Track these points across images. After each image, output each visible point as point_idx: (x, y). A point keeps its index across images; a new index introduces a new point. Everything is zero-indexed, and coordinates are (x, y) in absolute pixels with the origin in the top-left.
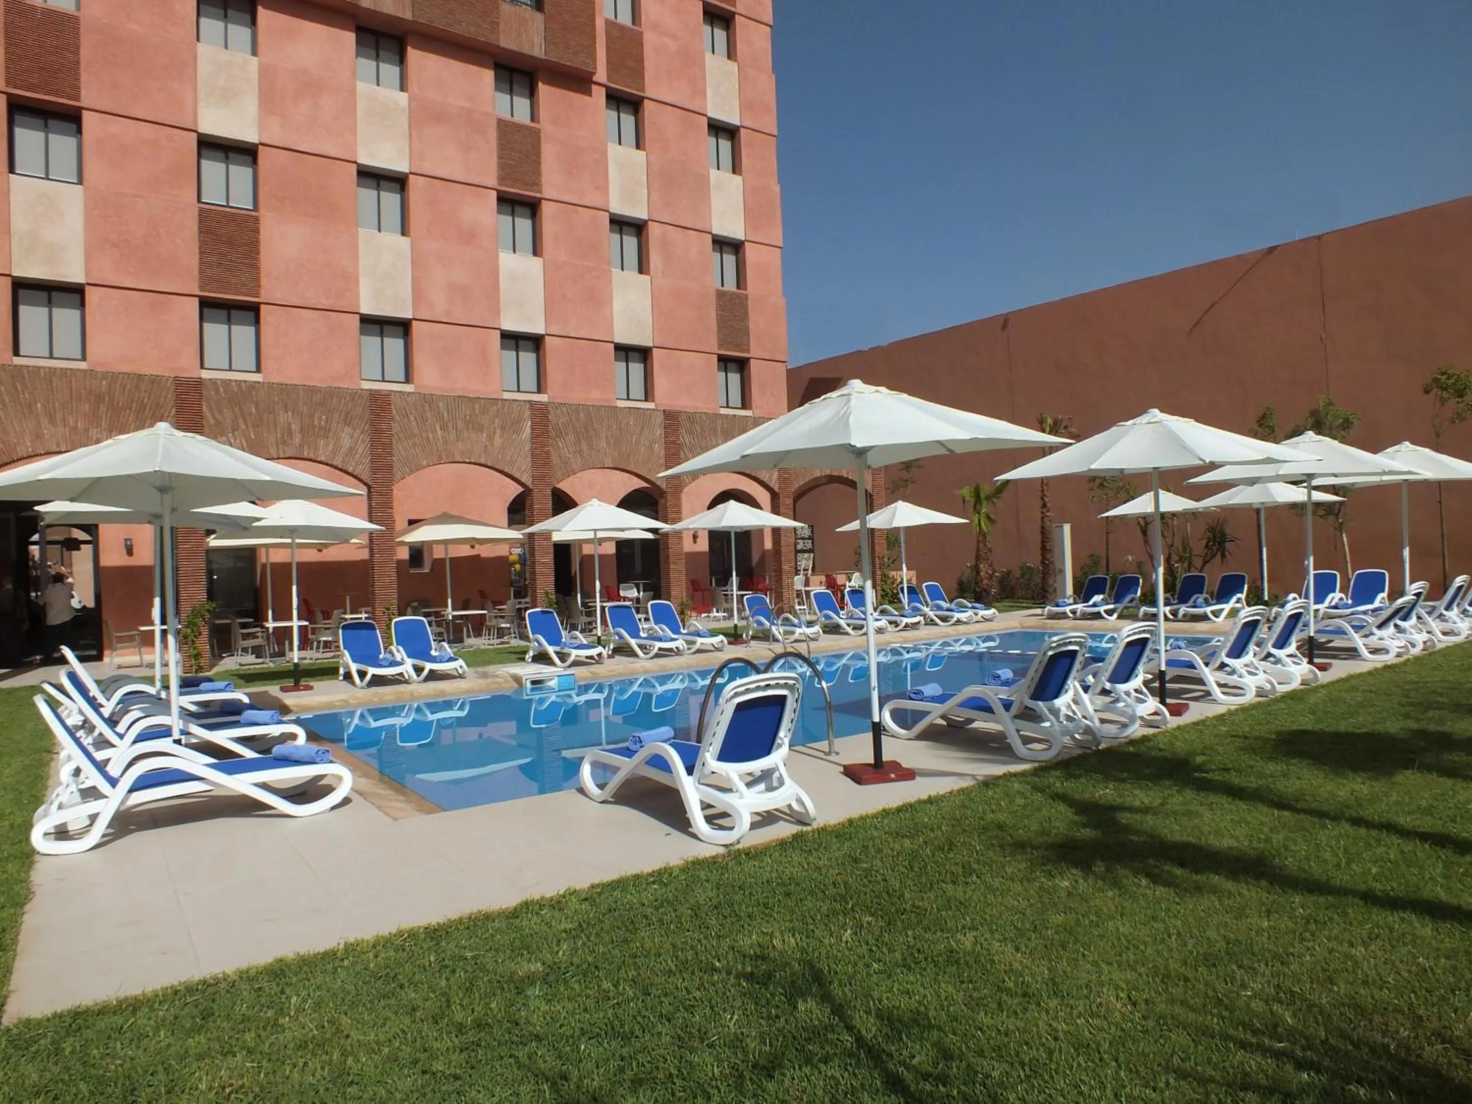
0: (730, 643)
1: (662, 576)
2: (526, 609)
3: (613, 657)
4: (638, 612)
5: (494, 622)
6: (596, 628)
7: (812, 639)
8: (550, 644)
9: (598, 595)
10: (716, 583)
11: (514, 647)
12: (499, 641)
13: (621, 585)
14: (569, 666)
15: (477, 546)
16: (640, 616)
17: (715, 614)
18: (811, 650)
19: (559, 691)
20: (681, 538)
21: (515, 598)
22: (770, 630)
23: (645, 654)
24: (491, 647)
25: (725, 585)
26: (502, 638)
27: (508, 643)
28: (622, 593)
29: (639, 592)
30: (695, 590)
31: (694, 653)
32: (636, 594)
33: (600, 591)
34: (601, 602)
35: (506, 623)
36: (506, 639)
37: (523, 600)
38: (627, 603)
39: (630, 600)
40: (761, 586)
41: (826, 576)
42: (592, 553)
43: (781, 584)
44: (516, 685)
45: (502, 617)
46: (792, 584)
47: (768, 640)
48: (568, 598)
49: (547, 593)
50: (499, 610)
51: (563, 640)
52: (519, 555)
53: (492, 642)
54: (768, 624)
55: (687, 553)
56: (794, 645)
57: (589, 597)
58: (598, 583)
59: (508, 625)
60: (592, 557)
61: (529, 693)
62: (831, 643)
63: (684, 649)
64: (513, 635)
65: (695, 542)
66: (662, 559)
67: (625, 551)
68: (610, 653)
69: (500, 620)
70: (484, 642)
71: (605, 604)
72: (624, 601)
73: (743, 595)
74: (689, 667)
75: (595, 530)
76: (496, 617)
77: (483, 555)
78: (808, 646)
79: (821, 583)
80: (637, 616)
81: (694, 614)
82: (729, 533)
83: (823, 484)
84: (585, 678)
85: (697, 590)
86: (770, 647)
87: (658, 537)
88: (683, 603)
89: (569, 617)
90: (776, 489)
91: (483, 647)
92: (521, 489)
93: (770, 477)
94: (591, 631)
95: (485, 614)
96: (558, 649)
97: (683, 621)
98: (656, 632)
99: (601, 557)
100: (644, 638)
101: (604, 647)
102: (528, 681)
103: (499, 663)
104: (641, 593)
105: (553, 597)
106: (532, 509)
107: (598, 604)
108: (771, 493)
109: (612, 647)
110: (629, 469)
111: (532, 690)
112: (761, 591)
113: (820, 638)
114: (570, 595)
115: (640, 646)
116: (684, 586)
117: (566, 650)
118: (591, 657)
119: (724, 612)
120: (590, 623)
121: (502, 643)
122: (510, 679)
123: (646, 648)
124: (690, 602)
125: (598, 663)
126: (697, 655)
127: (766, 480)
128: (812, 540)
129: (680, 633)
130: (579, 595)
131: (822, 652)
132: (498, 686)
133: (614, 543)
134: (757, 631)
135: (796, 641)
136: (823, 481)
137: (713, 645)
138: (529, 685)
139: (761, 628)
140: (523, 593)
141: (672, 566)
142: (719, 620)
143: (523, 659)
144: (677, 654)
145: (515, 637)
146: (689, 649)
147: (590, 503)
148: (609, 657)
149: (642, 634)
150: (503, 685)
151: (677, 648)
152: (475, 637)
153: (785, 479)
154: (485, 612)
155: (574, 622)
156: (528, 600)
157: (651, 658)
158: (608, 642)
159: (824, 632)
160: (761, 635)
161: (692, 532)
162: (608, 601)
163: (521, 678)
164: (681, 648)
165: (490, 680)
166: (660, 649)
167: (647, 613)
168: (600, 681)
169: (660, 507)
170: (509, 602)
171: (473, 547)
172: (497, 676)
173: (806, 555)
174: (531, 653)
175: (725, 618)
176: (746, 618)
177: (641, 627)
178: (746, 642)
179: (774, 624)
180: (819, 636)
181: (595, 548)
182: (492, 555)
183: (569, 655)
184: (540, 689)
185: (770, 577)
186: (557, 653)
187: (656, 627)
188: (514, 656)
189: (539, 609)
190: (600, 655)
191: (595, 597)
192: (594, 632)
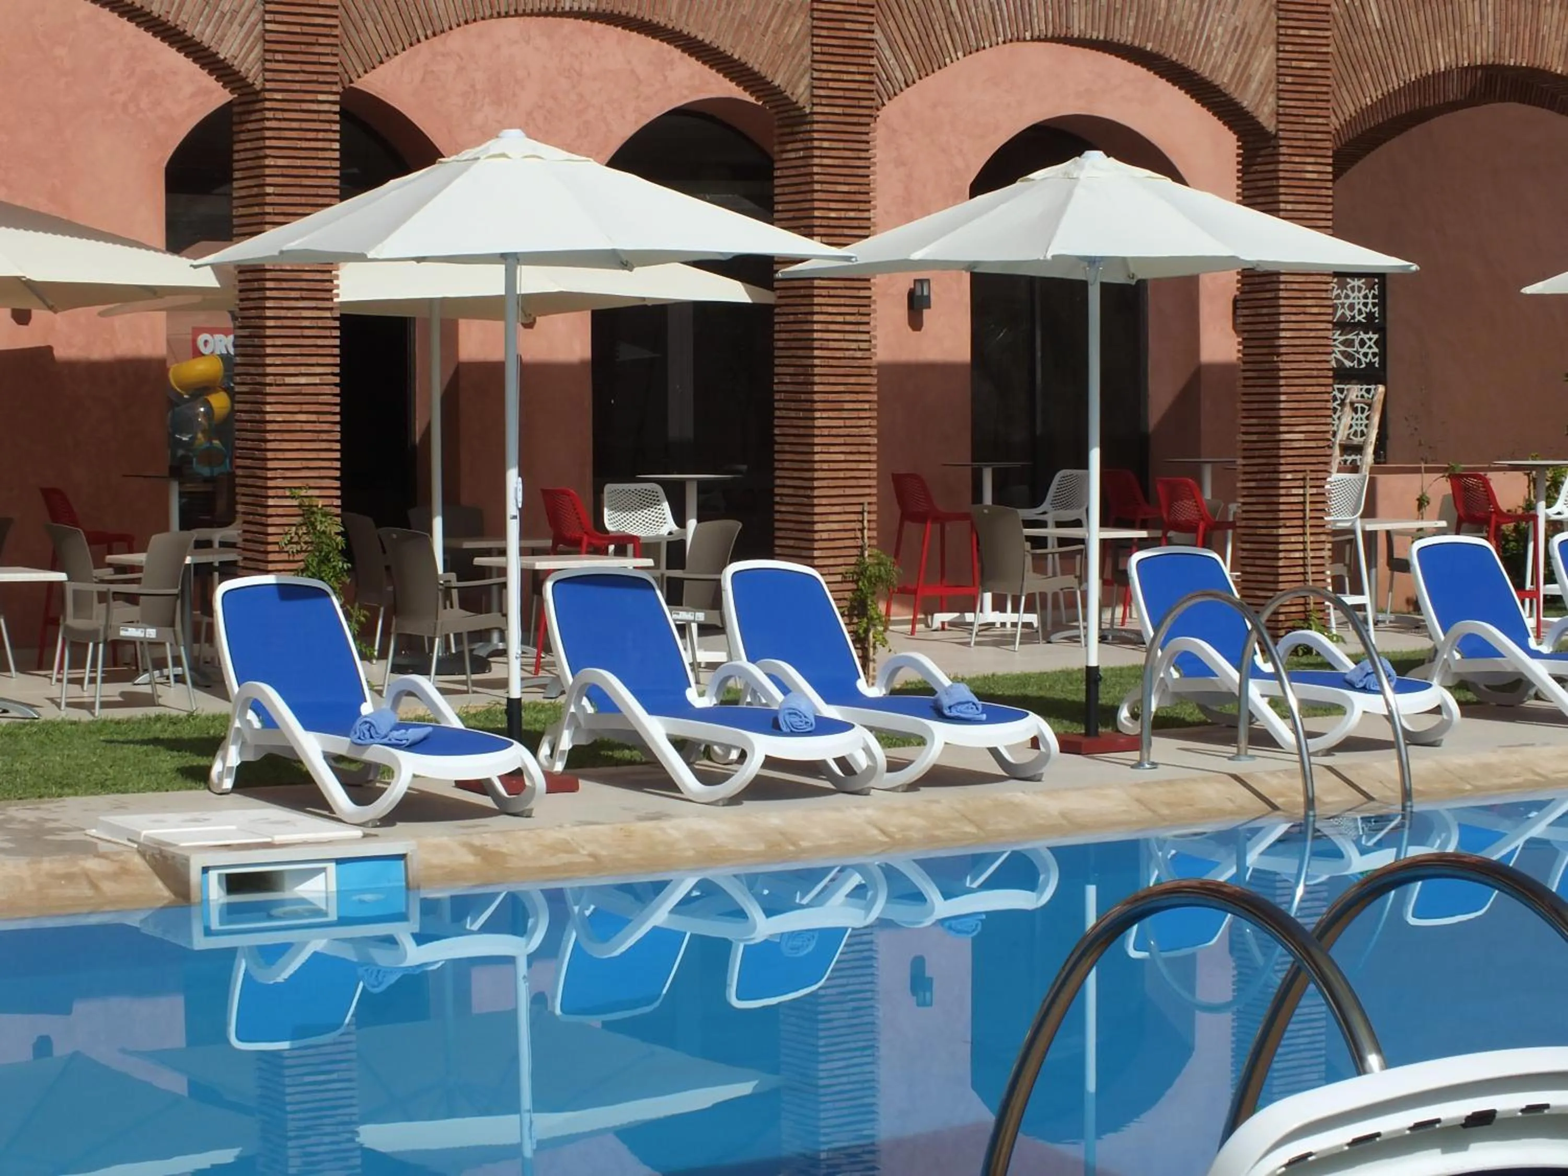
0: (1067, 746)
1: (784, 458)
2: (229, 571)
3: (573, 788)
4: (675, 599)
5: (95, 619)
6: (504, 653)
7: (1414, 739)
8: (308, 726)
9: (513, 528)
10: (998, 499)
11: (174, 721)
12: (114, 690)
13: (609, 488)
14: (389, 820)
15: (40, 315)
16: (684, 615)
17: (989, 615)
18: (1416, 786)
19: (342, 921)
20: (864, 305)
21: (185, 525)
22: (1240, 697)
23: (706, 778)
24: (83, 716)
25: (1036, 500)
26: (130, 677)
27: (149, 700)
28: (612, 521)
29: (680, 521)
30: (909, 514)
31: (913, 786)
32: (670, 526)
33: (525, 513)
34: (523, 552)
35: (147, 621)
36: (142, 684)
37: (217, 535)
38: (628, 564)
39: (643, 548)
40: (1186, 510)
41: (1455, 478)
42: (496, 355)
43: (1273, 506)
44: (161, 891)
45: (132, 599)
46: (1321, 502)
47: (1231, 740)
48: (395, 533)
49: (307, 513)
50: (121, 569)
51: (366, 709)
52: (225, 358)
53: (87, 692)
54: (1235, 675)
55: (881, 367)
56: (1340, 760)
57: (479, 534)
58: (514, 482)
59: (152, 633)
60: (495, 370)
61: (215, 925)
62: (1494, 758)
63: (872, 770)
64: (171, 671)
65: (916, 322)
66: (780, 391)
67: (627, 353)
68: (559, 767)
69: (121, 609)
70: (55, 690)
71: (542, 564)
72: (621, 552)
73: (1130, 546)
74: (896, 843)
75: (511, 260)
76: (103, 597)
77: (61, 353)
78: (1404, 767)
79: (1422, 502)
80: (673, 617)
81: (901, 613)
82: (1083, 285)
83: (1454, 106)
84: (452, 875)
85: (921, 518)
86: (1238, 767)
87: (767, 297)
88: (860, 572)
89: (394, 611)
90: (1265, 115)
91: (49, 713)
92: (220, 95)
93: (1243, 74)
94: (481, 665)
95: (61, 584)
96: (341, 744)
97: (861, 641)
98: (755, 689)
99: (530, 371)
100: (704, 715)
101: (534, 750)
102: (213, 875)
103: (104, 786)
104: (692, 524)
105: (334, 527)
106: (257, 172)
107: (514, 563)
108: (1242, 136)
109: (566, 744)
110: (660, 19)
111: (231, 912)
112: (1187, 527)
113: (1447, 739)
114: (405, 523)
115: (680, 744)
116: (870, 501)
117: (376, 753)
118: (480, 786)
119: (1029, 609)
120: (482, 635)
121: (130, 700)
122: (138, 862)
123: (708, 753)
124: (895, 573)
125: (504, 809)
126: (927, 793)
127: (1223, 79)
128: (1381, 329)
129: (854, 699)
130: (438, 524)
131: (1456, 793)
132: (87, 891)
133: (585, 319)
134: (1180, 698)
135: (1351, 744)
136: (1453, 91)
137: (994, 752)
138: (216, 893)
139: (1198, 685)
140: (221, 504)
141: (821, 419)
142: (1004, 641)
143: (200, 776)
144: (841, 788)
145: (179, 679)
146: (894, 766)
147: (493, 146)
148: (556, 784)
149: (695, 698)
150: (108, 887)
151: (842, 762)
152: (22, 668)
153: (1304, 78)
154: (61, 577)
155: (411, 629)
156: (232, 533)
157: (734, 800)
158: (556, 715)
159: (1467, 709)
160: (1191, 713)
161: (905, 282)
162: (553, 551)
163: (186, 862)
164: (861, 761)
165: (50, 865)
166: (770, 763)
167: (716, 603)
168: (514, 888)
169: (782, 178)
170: (157, 540)
171: (22, 317)
172: (88, 848)
173: (1355, 392)
174: (233, 756)
175: (1030, 635)
176: (1135, 639)
177: (687, 658)
178: (1134, 744)
179: (1257, 673)
180: (1445, 726)
181: (508, 339)
182: (99, 352)
183: (387, 772)
184: (265, 911)
185: (1223, 473)
186: (334, 760)
187: (753, 669)
188: (168, 761)
189: (270, 579)
190: (515, 778)
191: (502, 533)
192: (496, 671)
